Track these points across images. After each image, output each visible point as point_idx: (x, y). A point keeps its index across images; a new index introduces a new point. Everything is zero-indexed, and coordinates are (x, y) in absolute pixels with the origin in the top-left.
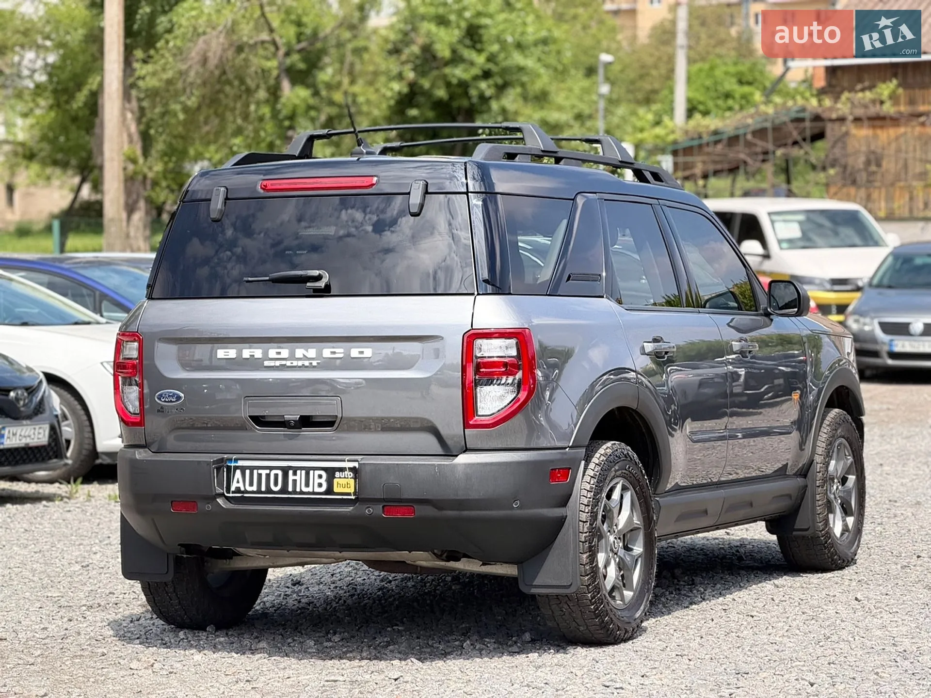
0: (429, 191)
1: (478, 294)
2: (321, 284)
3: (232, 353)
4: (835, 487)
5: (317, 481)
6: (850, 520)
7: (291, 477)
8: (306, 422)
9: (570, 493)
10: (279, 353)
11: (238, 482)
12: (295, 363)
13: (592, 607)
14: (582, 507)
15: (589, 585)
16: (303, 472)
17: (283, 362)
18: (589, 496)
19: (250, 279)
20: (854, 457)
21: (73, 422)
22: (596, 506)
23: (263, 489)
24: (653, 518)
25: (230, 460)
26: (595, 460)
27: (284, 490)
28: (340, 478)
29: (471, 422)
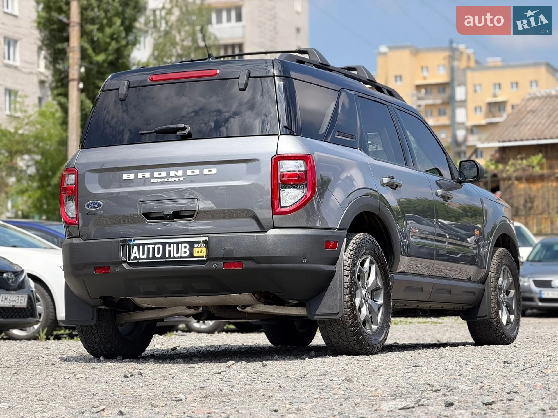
0: (251, 76)
1: (281, 135)
2: (186, 132)
3: (132, 176)
4: (502, 295)
5: (183, 250)
6: (512, 317)
7: (167, 248)
8: (177, 215)
9: (337, 257)
10: (160, 174)
11: (135, 253)
12: (170, 180)
13: (352, 329)
14: (345, 267)
15: (350, 315)
16: (175, 245)
17: (163, 180)
18: (349, 261)
19: (143, 132)
20: (513, 279)
21: (43, 303)
22: (354, 267)
23: (151, 256)
24: (389, 284)
25: (131, 240)
26: (353, 241)
27: (163, 256)
28: (197, 247)
29: (277, 211)
